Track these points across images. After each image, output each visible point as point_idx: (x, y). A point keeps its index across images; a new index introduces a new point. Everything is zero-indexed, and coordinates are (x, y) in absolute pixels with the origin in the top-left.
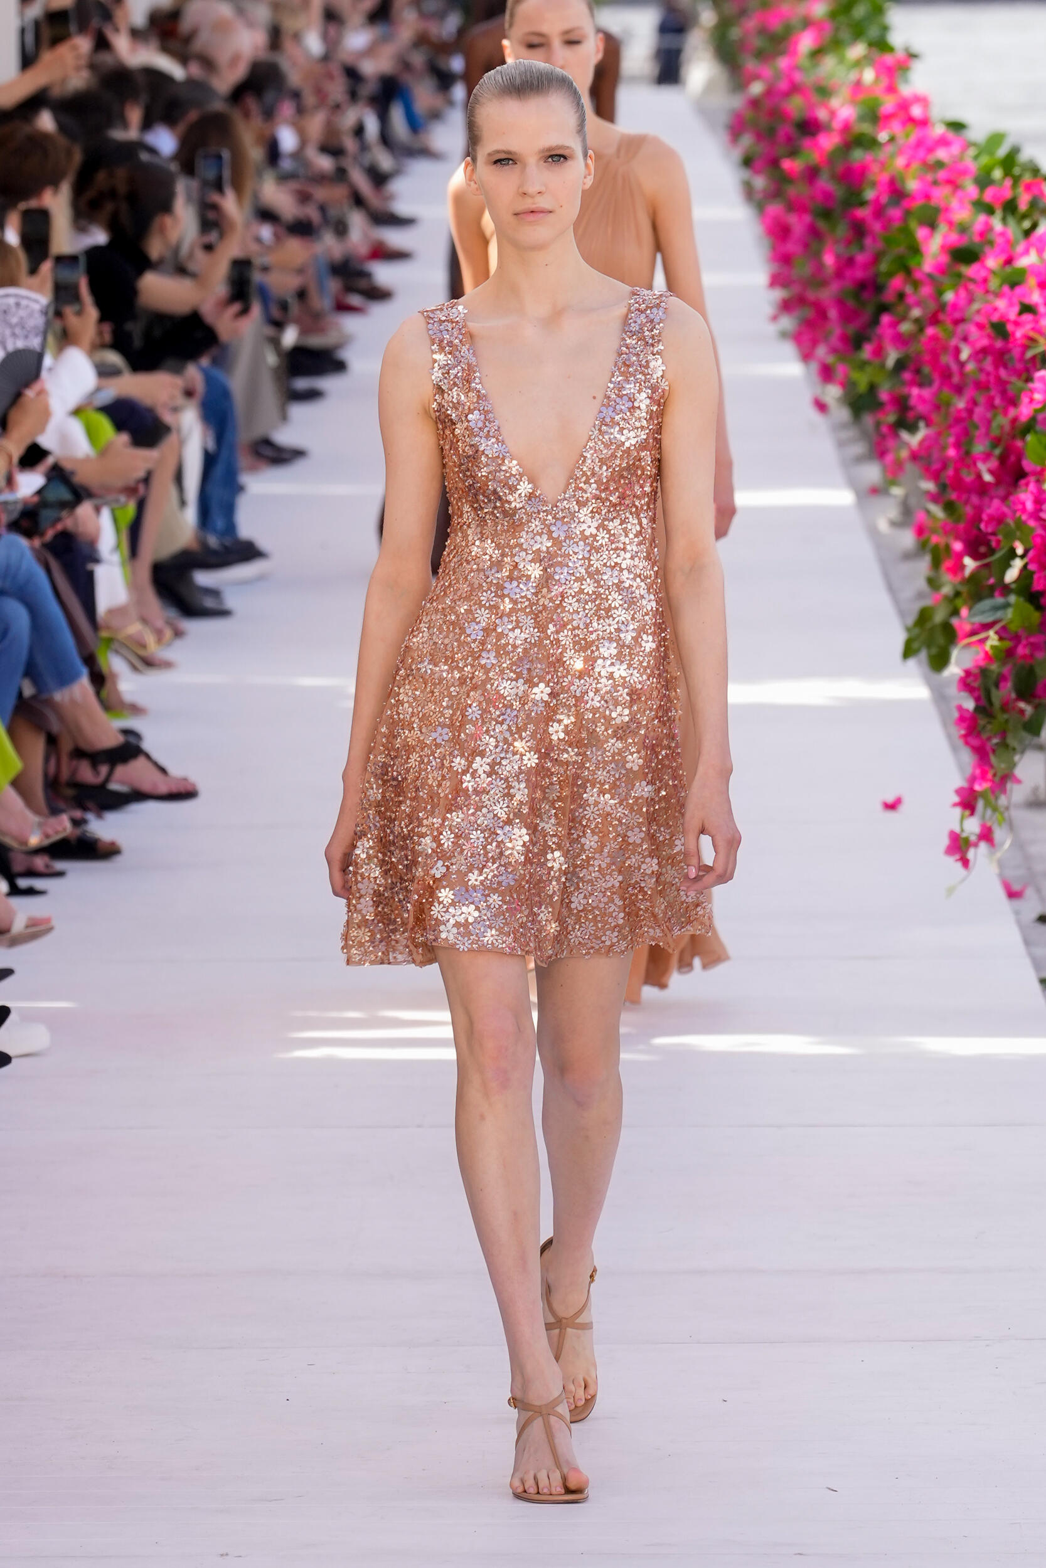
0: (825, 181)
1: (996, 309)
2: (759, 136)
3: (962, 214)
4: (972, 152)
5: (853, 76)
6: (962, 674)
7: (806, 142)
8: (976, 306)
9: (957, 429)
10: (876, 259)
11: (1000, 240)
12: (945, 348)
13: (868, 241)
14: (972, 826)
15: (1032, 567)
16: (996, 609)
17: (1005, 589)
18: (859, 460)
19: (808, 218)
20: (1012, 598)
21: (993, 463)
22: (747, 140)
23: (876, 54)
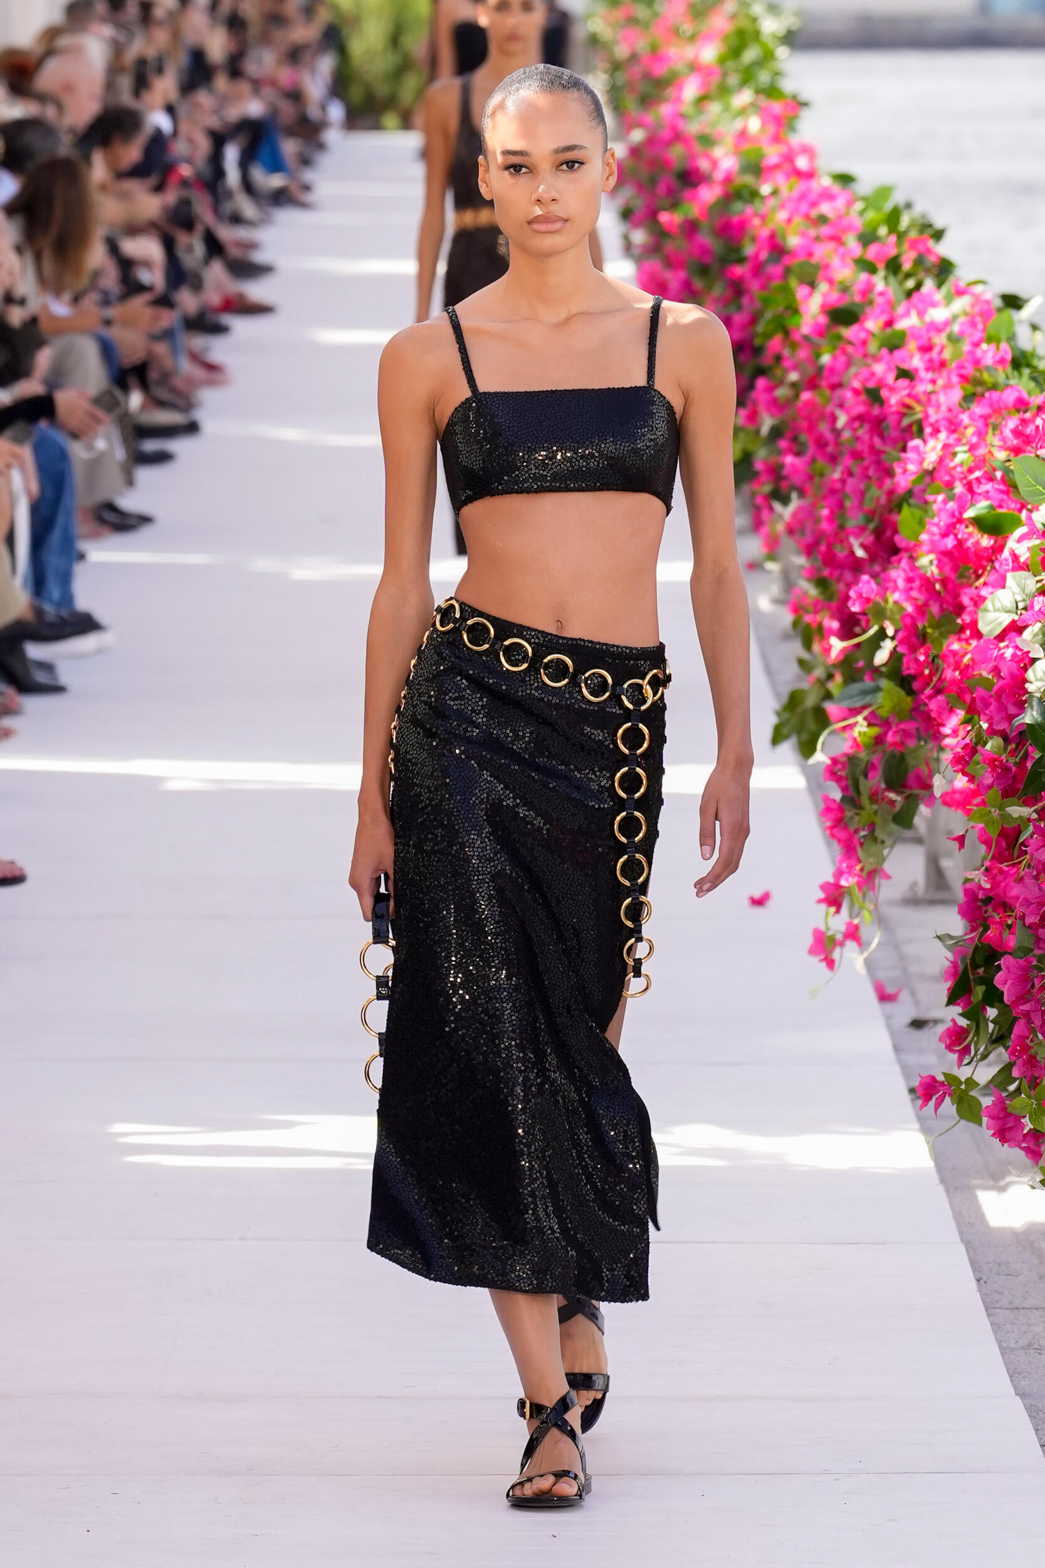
0: (706, 237)
1: (873, 374)
2: (640, 187)
3: (844, 273)
4: (859, 206)
5: (738, 125)
6: (829, 762)
7: (687, 193)
8: (853, 370)
9: (832, 500)
11: (880, 300)
12: (822, 415)
13: (745, 300)
14: (837, 923)
15: (902, 650)
16: (865, 693)
17: (876, 671)
19: (683, 274)
20: (885, 683)
21: (868, 538)
22: (627, 193)
23: (763, 101)
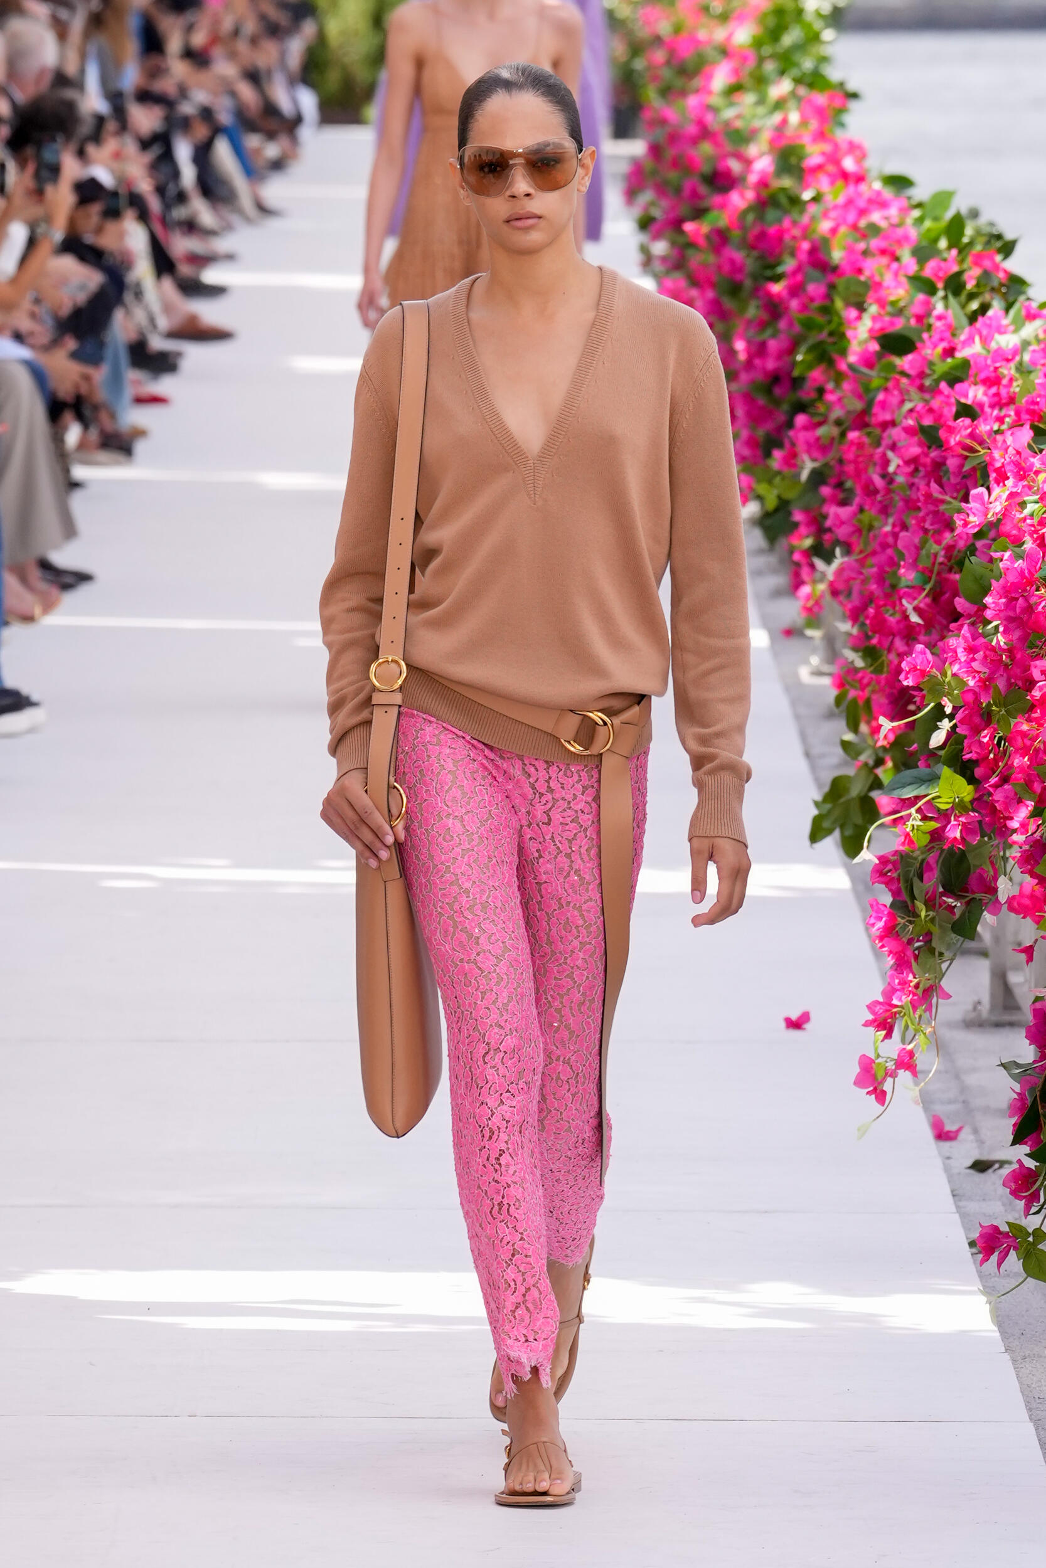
0: (734, 249)
2: (662, 191)
4: (914, 214)
5: (776, 119)
6: (877, 861)
7: (716, 200)
8: (907, 406)
10: (792, 349)
11: (939, 325)
12: (872, 458)
13: (783, 324)
14: (888, 1050)
15: (961, 731)
16: (919, 781)
17: (931, 755)
18: (777, 594)
19: (712, 293)
21: (922, 600)
22: (644, 199)
23: (804, 92)
